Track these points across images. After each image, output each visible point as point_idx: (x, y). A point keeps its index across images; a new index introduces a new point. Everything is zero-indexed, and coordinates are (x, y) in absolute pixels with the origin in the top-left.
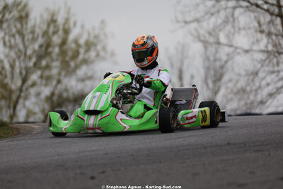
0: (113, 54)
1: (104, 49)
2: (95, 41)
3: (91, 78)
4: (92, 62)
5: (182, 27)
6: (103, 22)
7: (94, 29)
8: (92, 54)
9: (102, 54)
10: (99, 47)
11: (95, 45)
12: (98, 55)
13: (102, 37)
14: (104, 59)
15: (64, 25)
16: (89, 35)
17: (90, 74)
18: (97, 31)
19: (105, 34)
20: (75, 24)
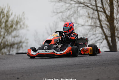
0: (27, 26)
1: (24, 24)
2: (20, 21)
4: (18, 30)
5: (56, 15)
6: (23, 13)
7: (19, 15)
8: (19, 26)
9: (22, 26)
10: (21, 23)
12: (21, 27)
13: (23, 19)
14: (23, 28)
15: (7, 14)
16: (17, 18)
17: (17, 35)
18: (21, 17)
19: (24, 18)
20: (12, 14)
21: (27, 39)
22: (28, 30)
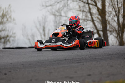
0: (14, 20)
1: (10, 17)
2: (6, 14)
3: (4, 30)
4: (5, 23)
6: (10, 5)
7: (6, 8)
8: (5, 19)
9: (9, 19)
10: (8, 17)
11: (7, 16)
12: (7, 20)
13: (9, 12)
14: (10, 22)
16: (4, 11)
17: (4, 28)
18: (7, 10)
19: (11, 11)
21: (15, 33)
22: (15, 24)
